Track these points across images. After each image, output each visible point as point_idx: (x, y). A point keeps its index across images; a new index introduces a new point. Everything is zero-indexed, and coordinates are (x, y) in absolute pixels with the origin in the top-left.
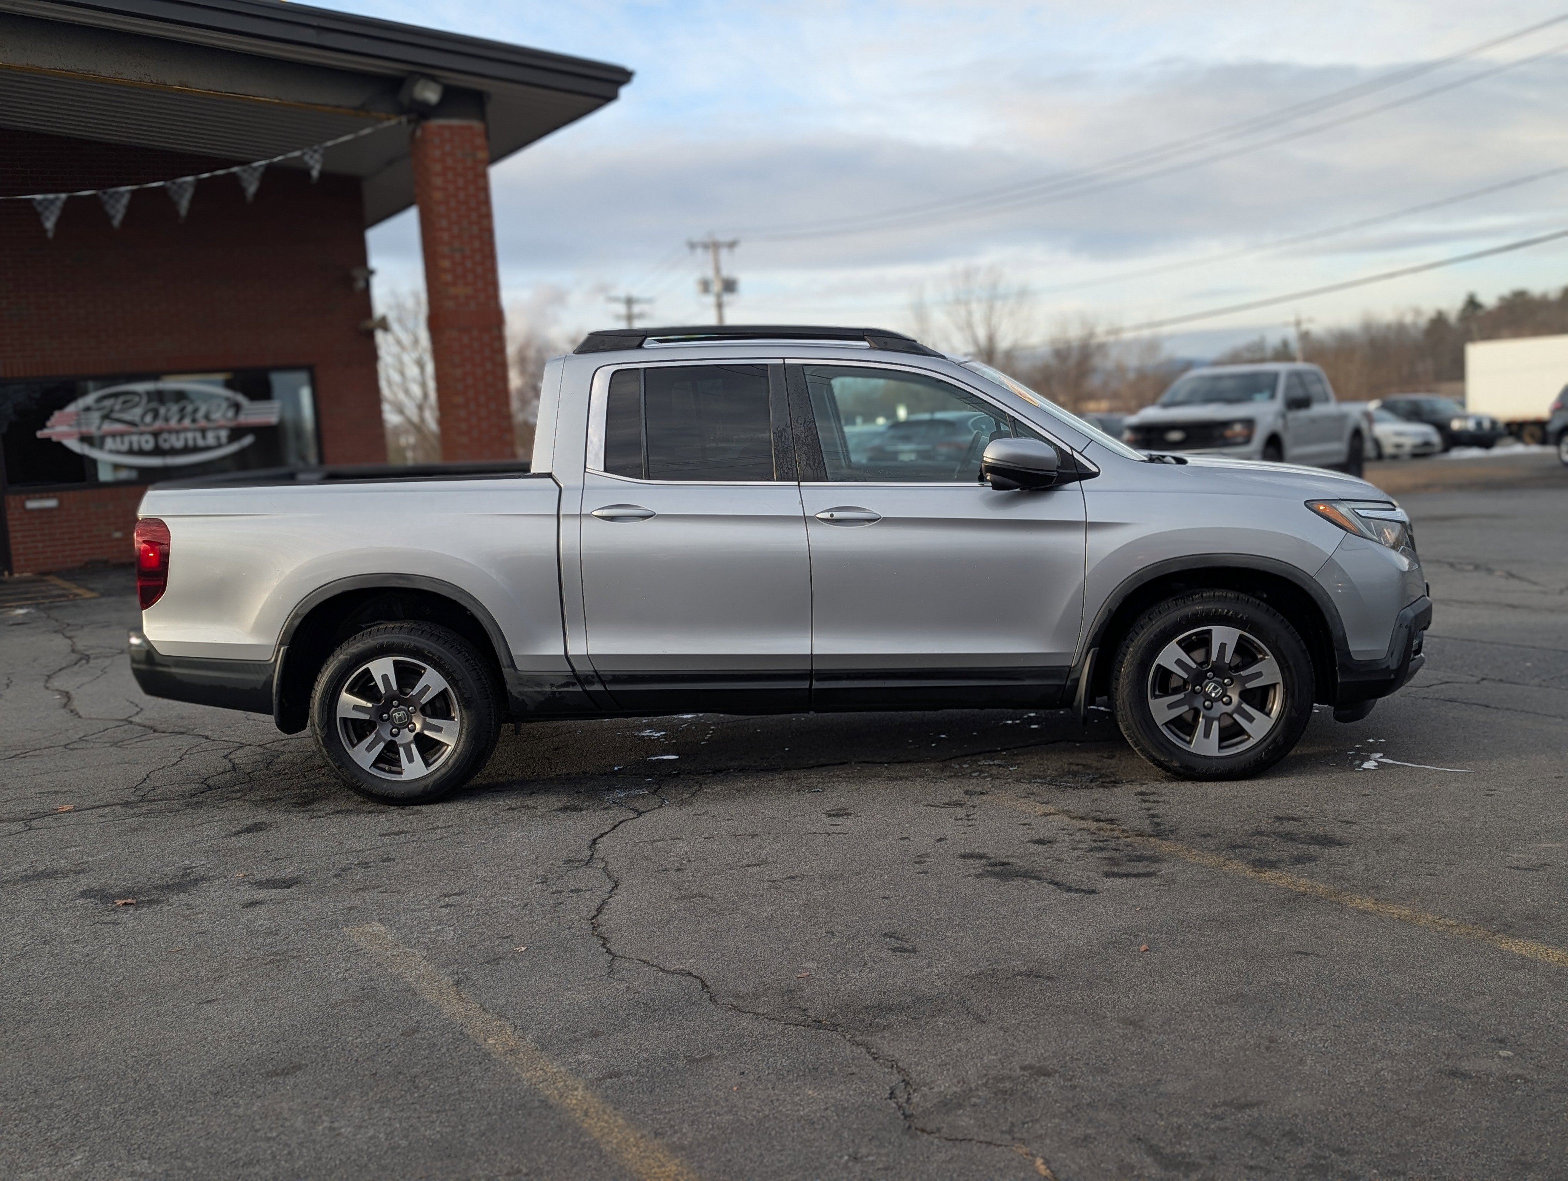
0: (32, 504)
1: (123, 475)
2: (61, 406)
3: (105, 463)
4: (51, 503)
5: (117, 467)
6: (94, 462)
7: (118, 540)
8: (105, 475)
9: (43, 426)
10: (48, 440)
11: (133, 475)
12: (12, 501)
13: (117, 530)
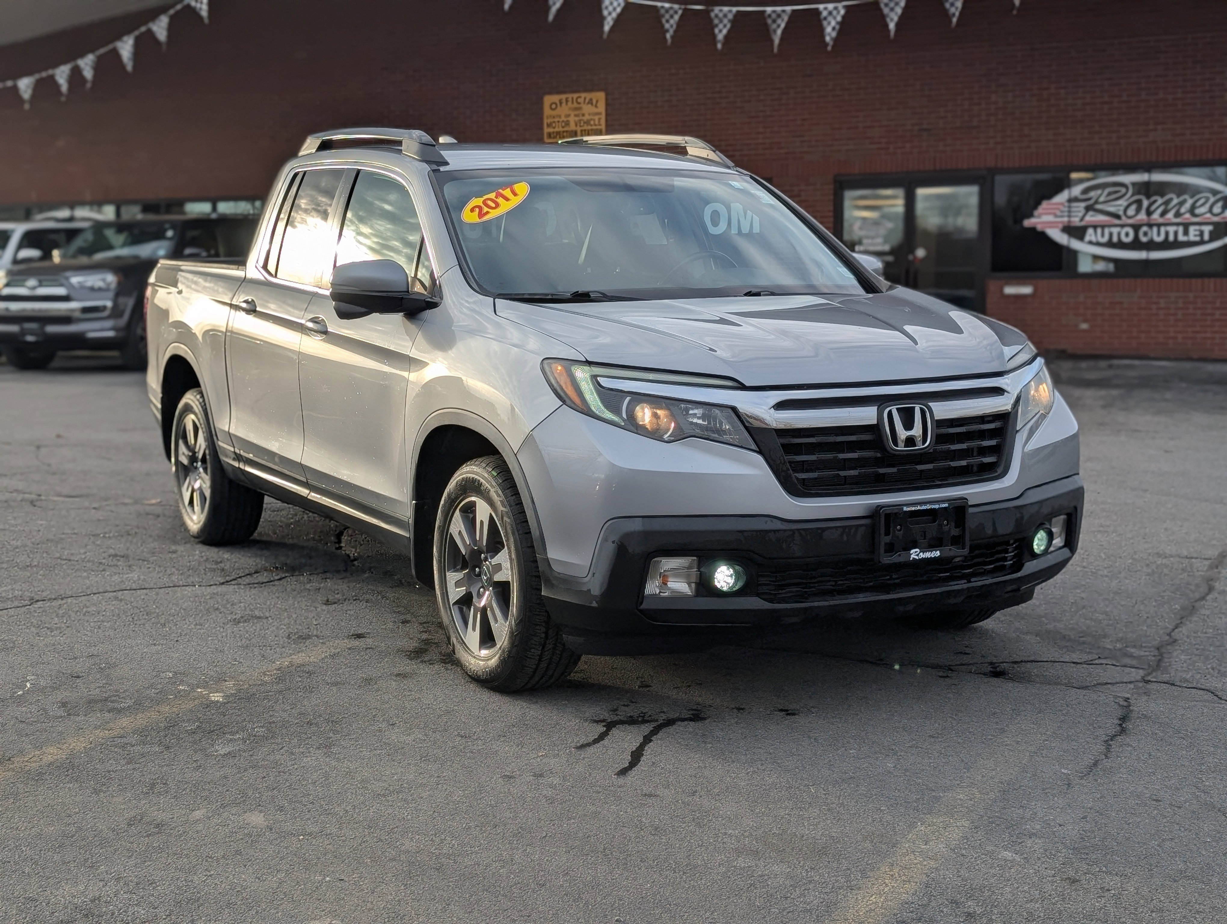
0: (1010, 290)
1: (1100, 267)
2: (1049, 196)
3: (1086, 254)
4: (1027, 290)
5: (1096, 258)
6: (1074, 254)
7: (1084, 331)
8: (1085, 266)
9: (1030, 215)
10: (1033, 230)
11: (1111, 267)
12: (992, 286)
13: (1085, 321)
